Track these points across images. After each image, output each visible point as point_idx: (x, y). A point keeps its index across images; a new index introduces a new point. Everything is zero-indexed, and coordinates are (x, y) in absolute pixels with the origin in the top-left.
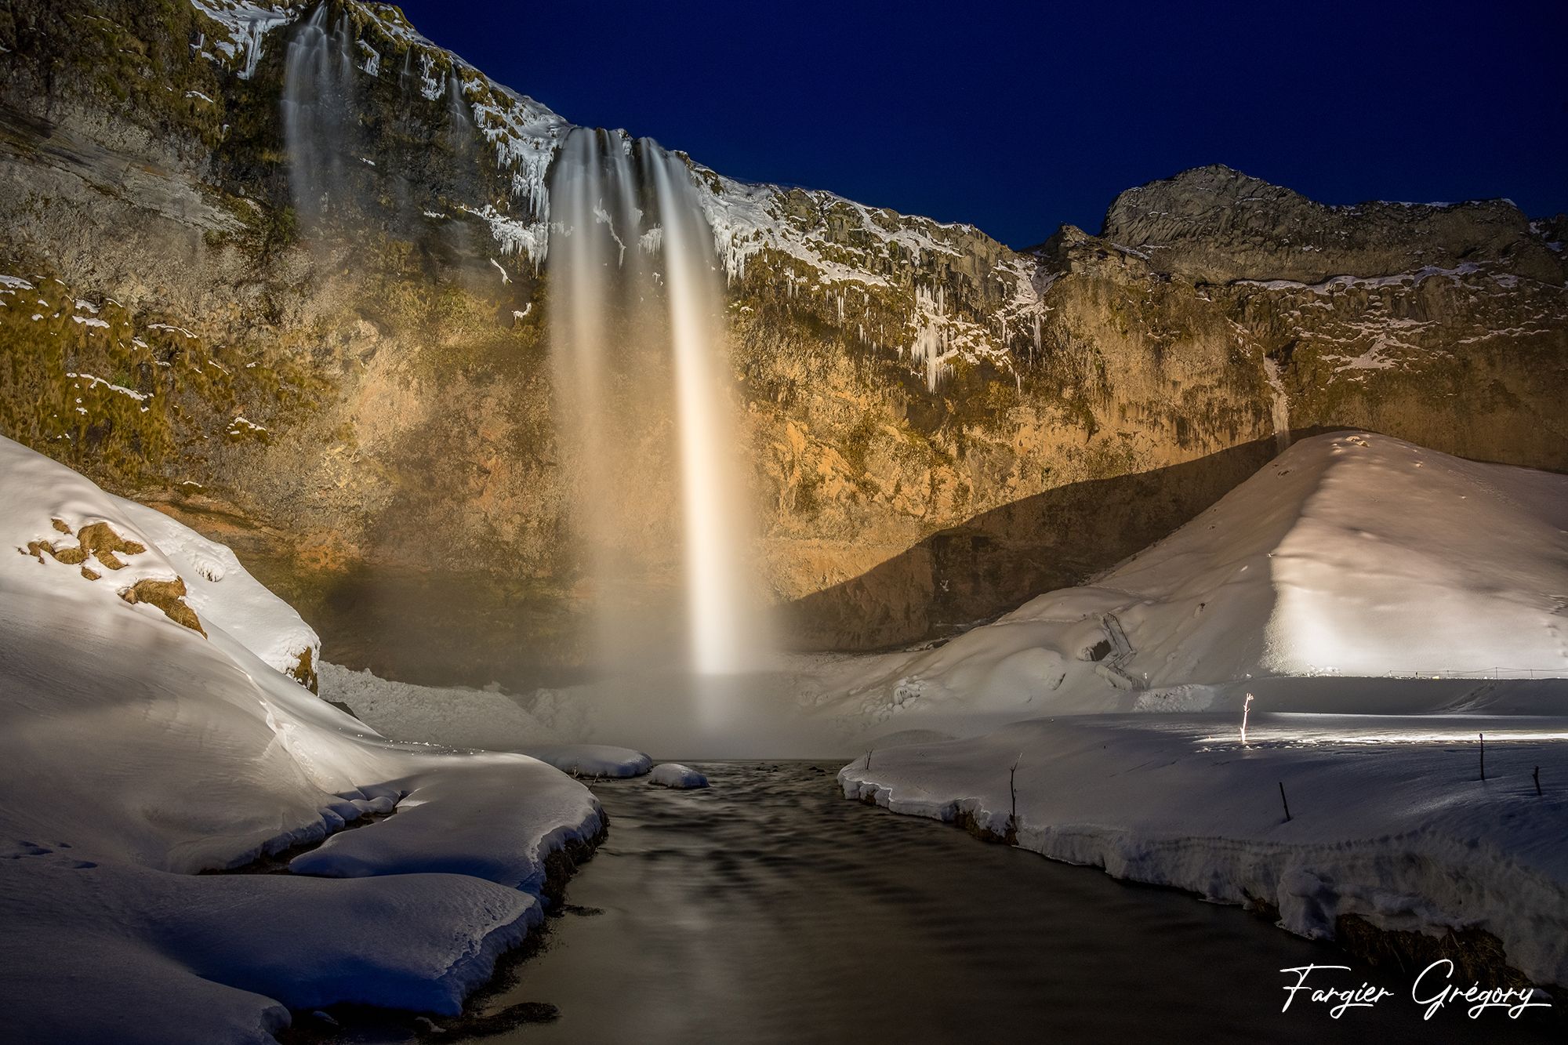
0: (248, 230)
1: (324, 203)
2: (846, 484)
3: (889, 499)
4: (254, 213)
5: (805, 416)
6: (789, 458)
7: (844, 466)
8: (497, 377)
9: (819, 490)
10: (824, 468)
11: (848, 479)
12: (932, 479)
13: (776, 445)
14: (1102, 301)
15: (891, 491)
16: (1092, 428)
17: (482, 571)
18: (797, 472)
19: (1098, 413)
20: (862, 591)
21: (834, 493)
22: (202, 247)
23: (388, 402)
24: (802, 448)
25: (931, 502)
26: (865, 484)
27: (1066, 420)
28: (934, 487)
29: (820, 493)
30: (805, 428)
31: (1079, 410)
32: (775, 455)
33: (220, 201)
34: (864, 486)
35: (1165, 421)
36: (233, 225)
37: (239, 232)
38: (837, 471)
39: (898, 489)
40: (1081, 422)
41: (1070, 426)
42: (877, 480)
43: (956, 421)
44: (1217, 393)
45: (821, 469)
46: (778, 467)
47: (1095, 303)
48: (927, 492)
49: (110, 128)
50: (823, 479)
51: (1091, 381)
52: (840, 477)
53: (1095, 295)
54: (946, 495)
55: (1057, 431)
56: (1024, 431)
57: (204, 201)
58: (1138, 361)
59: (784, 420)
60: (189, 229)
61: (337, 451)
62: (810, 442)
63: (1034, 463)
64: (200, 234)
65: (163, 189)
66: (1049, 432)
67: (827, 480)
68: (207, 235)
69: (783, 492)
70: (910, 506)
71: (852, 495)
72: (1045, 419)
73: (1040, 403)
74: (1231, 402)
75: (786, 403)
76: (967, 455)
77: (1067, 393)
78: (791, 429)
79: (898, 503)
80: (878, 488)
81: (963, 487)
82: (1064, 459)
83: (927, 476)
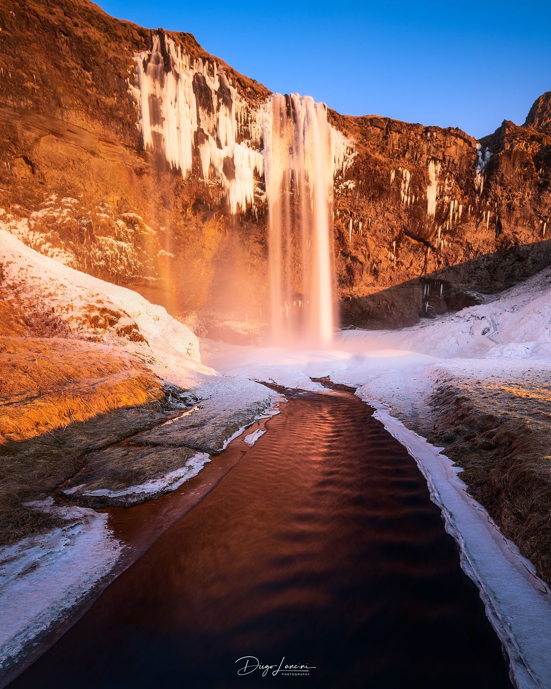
0: (151, 167)
2: (390, 262)
3: (407, 269)
4: (151, 158)
5: (374, 234)
6: (367, 253)
7: (389, 256)
9: (379, 266)
10: (382, 257)
12: (426, 259)
13: (362, 247)
14: (517, 163)
15: (408, 265)
16: (500, 230)
18: (371, 258)
19: (504, 223)
20: (394, 307)
21: (385, 267)
22: (135, 176)
23: (215, 239)
24: (373, 248)
25: (424, 269)
27: (489, 228)
28: (426, 262)
30: (375, 239)
31: (496, 223)
32: (362, 252)
33: (136, 153)
34: (398, 263)
35: (536, 225)
36: (144, 164)
37: (147, 168)
38: (387, 258)
39: (411, 264)
40: (496, 228)
41: (490, 231)
46: (363, 257)
47: (514, 165)
48: (423, 265)
49: (87, 122)
53: (514, 161)
54: (431, 265)
55: (484, 233)
56: (468, 234)
57: (131, 154)
58: (529, 194)
59: (366, 236)
60: (128, 168)
61: (198, 261)
62: (376, 246)
63: (471, 249)
64: (133, 171)
65: (114, 150)
66: (480, 234)
67: (382, 262)
68: (135, 170)
69: (365, 268)
70: (415, 271)
71: (392, 268)
72: (479, 227)
73: (478, 220)
75: (367, 229)
76: (442, 247)
77: (491, 214)
78: (369, 240)
79: (411, 270)
80: (403, 264)
81: (439, 262)
82: (485, 246)
83: (424, 257)
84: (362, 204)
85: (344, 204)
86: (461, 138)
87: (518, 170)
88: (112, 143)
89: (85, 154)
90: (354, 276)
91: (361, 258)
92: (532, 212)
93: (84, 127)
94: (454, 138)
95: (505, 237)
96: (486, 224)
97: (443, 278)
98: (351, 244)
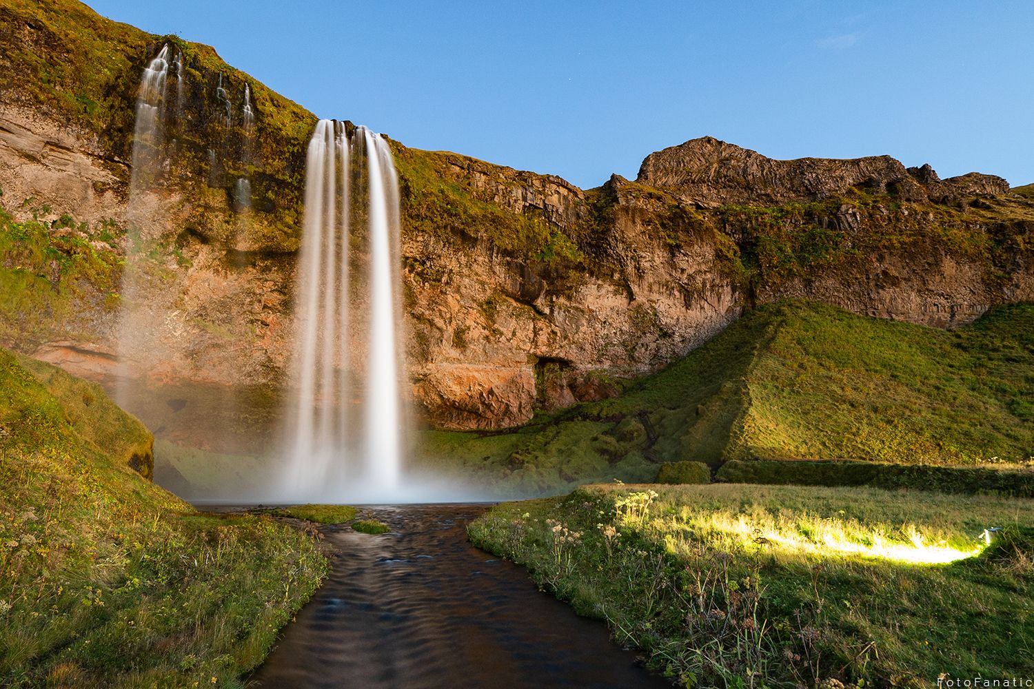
0: (120, 182)
1: (167, 165)
2: (483, 331)
3: (509, 340)
4: (123, 171)
5: (458, 290)
6: (448, 316)
7: (482, 320)
8: (273, 269)
9: (467, 335)
10: (469, 322)
11: (484, 328)
12: (534, 327)
13: (441, 308)
14: (638, 220)
15: (510, 336)
16: (631, 296)
17: (264, 384)
18: (454, 323)
19: (635, 288)
20: (493, 396)
21: (476, 336)
22: (91, 192)
23: (207, 284)
24: (456, 310)
25: (534, 342)
26: (494, 331)
27: (616, 293)
28: (536, 333)
29: (467, 337)
30: (459, 298)
31: (624, 287)
32: (440, 314)
33: (103, 164)
35: (677, 293)
36: (111, 179)
37: (115, 182)
38: (478, 324)
39: (514, 334)
40: (625, 294)
41: (618, 296)
42: (501, 329)
43: (549, 293)
44: (709, 275)
45: (468, 323)
46: (442, 321)
47: (634, 222)
48: (532, 336)
49: (34, 121)
50: (469, 329)
51: (630, 269)
52: (480, 327)
53: (633, 217)
54: (543, 337)
55: (610, 299)
56: (590, 299)
57: (93, 164)
58: (660, 256)
59: (446, 293)
60: (83, 181)
61: (174, 314)
62: (461, 307)
63: (596, 318)
64: (91, 184)
65: (67, 157)
66: (606, 300)
67: (471, 329)
68: (94, 185)
69: (445, 337)
70: (521, 344)
71: (487, 338)
72: (603, 291)
73: (600, 282)
74: (717, 281)
75: (447, 283)
76: (556, 313)
77: (617, 276)
78: (450, 299)
79: (514, 342)
80: (502, 334)
81: (554, 333)
82: (615, 316)
83: (532, 326)
84: (439, 252)
85: (412, 250)
86: (564, 186)
87: (639, 228)
88: (68, 149)
89: (17, 158)
90: (428, 347)
91: (439, 322)
92: (668, 277)
93: (27, 126)
94: (554, 186)
95: (640, 306)
96: (612, 288)
97: (562, 355)
98: (424, 302)
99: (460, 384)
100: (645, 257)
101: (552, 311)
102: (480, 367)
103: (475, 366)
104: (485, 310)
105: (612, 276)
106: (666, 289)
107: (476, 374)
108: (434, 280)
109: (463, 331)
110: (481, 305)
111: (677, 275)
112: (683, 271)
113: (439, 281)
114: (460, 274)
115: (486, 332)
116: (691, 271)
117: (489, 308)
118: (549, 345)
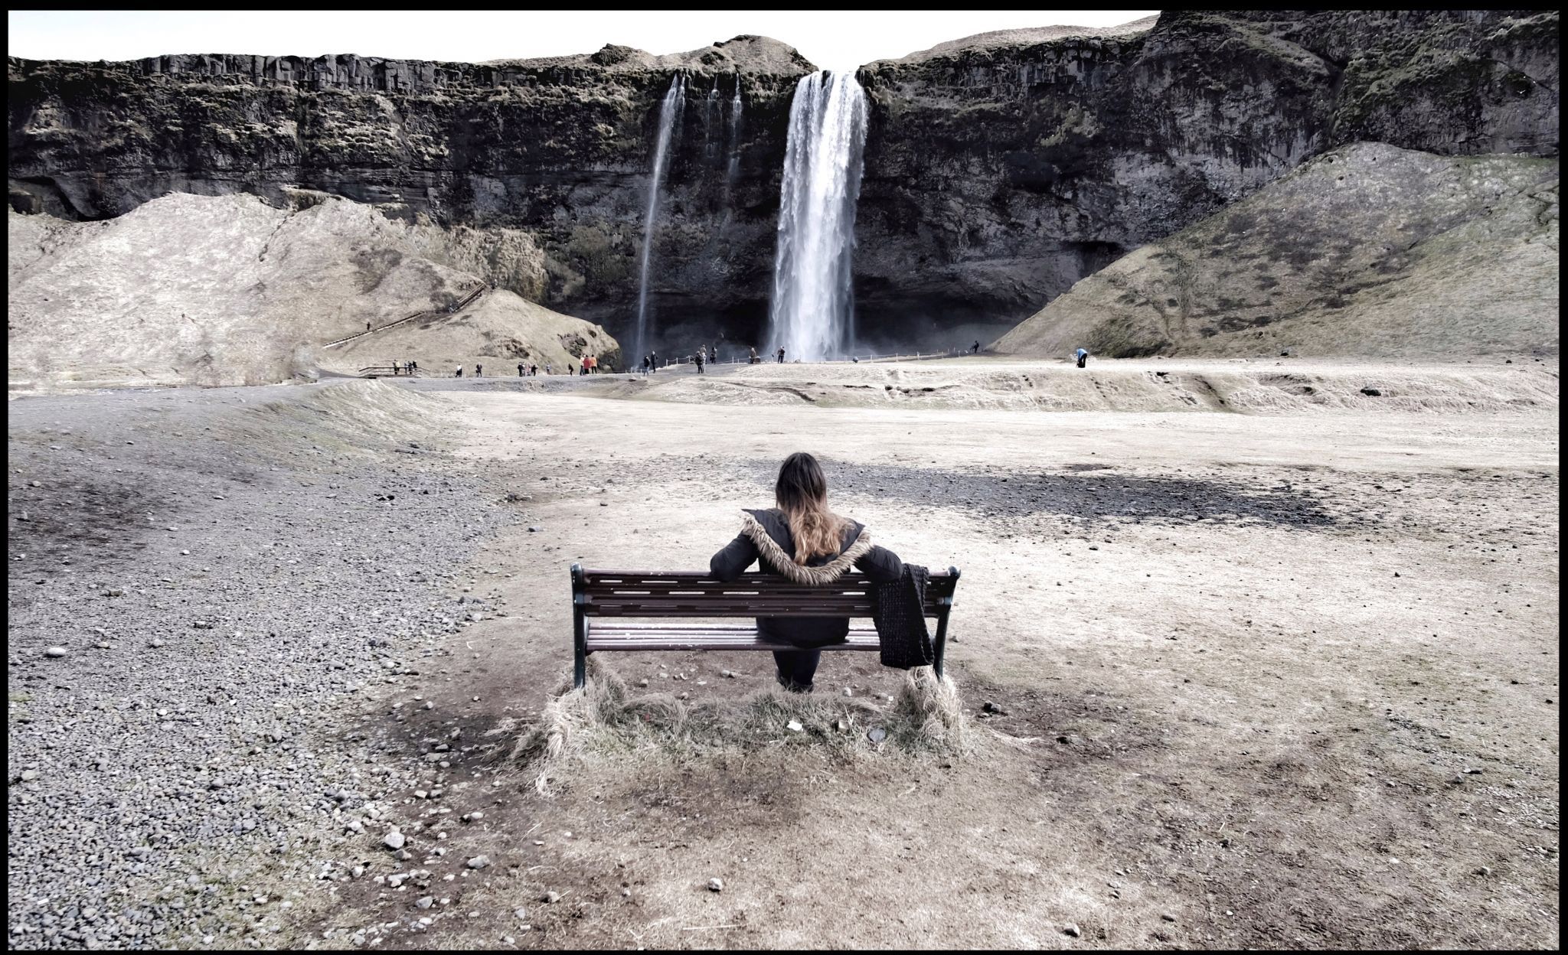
2: (999, 226)
3: (1034, 231)
5: (959, 194)
6: (956, 218)
7: (995, 216)
9: (981, 233)
10: (982, 220)
11: (999, 224)
12: (1060, 214)
13: (947, 213)
14: (1167, 71)
15: (1034, 226)
16: (1171, 163)
18: (964, 224)
19: (1174, 153)
21: (991, 233)
24: (963, 211)
25: (1063, 229)
27: (1153, 161)
28: (1063, 218)
29: (983, 234)
30: (961, 200)
31: (1161, 153)
34: (1013, 226)
35: (1228, 149)
38: (991, 221)
39: (1038, 223)
41: (1157, 165)
42: (1021, 222)
43: (1067, 177)
44: (1271, 119)
45: (979, 222)
48: (1059, 223)
50: (982, 226)
51: (1164, 131)
52: (994, 223)
54: (1072, 223)
55: (1145, 169)
56: (1120, 174)
59: (947, 199)
62: (967, 208)
63: (1131, 194)
66: (1140, 171)
67: (985, 227)
69: (960, 238)
70: (1049, 233)
71: (1005, 233)
72: (1135, 162)
73: (1130, 153)
74: (1286, 124)
75: (945, 190)
76: (1080, 195)
77: (1148, 142)
78: (952, 203)
79: (1041, 233)
80: (1023, 226)
81: (1081, 216)
82: (1155, 188)
83: (1056, 213)
87: (1168, 79)
91: (951, 226)
92: (1214, 132)
95: (1183, 172)
96: (1147, 157)
97: (1101, 238)
98: (929, 211)
99: (991, 279)
100: (1180, 114)
101: (1075, 195)
102: (1007, 261)
103: (1000, 261)
104: (995, 207)
105: (1143, 143)
106: (1214, 148)
107: (1002, 269)
108: (932, 190)
109: (977, 230)
110: (987, 202)
111: (1225, 126)
112: (1232, 121)
113: (937, 189)
114: (955, 178)
115: (1003, 227)
116: (1242, 119)
117: (999, 204)
118: (1081, 230)
